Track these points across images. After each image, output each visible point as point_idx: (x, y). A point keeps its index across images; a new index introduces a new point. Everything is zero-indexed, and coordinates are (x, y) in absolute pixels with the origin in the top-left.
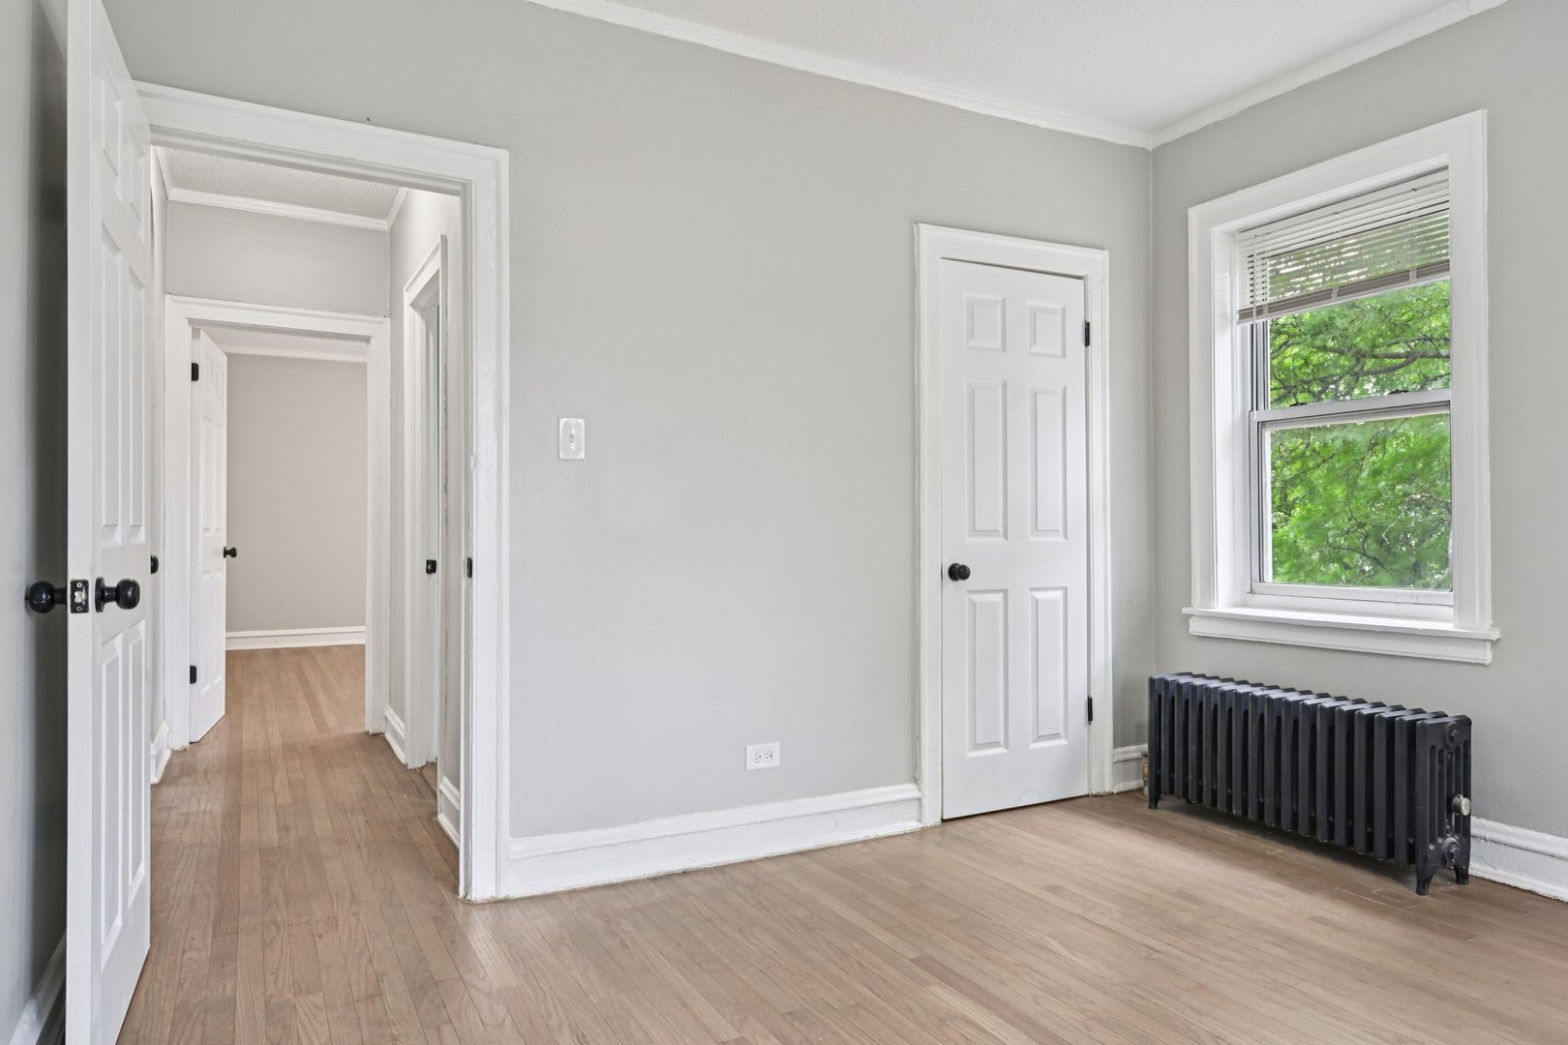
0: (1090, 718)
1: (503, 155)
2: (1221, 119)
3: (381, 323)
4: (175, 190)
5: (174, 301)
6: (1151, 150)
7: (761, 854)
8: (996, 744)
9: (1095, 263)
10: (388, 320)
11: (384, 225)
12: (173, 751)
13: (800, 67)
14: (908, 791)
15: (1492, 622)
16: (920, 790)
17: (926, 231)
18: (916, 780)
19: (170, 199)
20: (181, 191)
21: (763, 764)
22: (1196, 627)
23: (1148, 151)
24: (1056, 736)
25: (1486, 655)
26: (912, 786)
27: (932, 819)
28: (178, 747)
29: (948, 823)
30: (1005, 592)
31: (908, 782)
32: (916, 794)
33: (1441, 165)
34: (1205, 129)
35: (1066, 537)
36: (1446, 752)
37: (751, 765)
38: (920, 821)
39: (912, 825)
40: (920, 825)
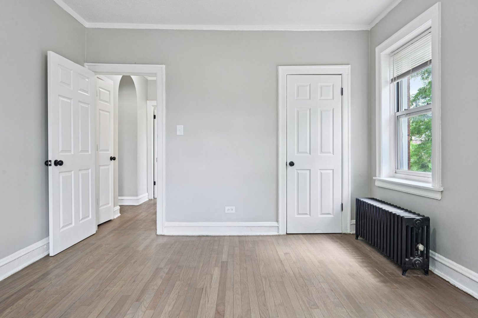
0: (342, 210)
1: (164, 66)
2: (383, 17)
6: (370, 30)
7: (228, 235)
8: (306, 214)
9: (346, 70)
13: (241, 30)
14: (275, 224)
15: (441, 185)
16: (278, 224)
17: (280, 68)
18: (277, 221)
21: (230, 211)
22: (377, 184)
23: (369, 31)
24: (329, 214)
25: (438, 196)
26: (276, 223)
27: (283, 232)
29: (289, 235)
30: (310, 170)
31: (275, 222)
32: (277, 225)
33: (429, 27)
34: (381, 21)
35: (333, 154)
36: (415, 229)
37: (226, 212)
38: (278, 232)
39: (276, 233)
40: (278, 234)
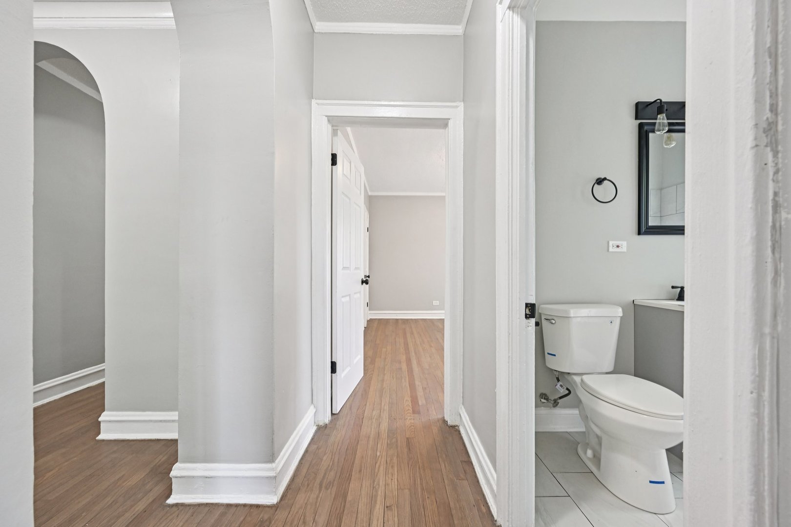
3: (457, 107)
4: (318, 23)
5: (318, 104)
10: (461, 105)
11: (459, 30)
12: (318, 426)
19: (316, 31)
20: (322, 23)
28: (321, 423)
